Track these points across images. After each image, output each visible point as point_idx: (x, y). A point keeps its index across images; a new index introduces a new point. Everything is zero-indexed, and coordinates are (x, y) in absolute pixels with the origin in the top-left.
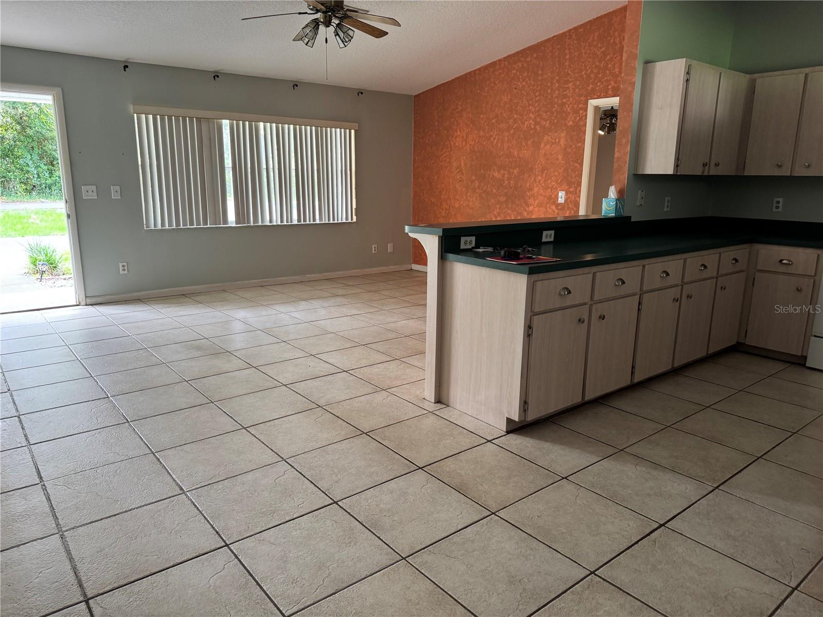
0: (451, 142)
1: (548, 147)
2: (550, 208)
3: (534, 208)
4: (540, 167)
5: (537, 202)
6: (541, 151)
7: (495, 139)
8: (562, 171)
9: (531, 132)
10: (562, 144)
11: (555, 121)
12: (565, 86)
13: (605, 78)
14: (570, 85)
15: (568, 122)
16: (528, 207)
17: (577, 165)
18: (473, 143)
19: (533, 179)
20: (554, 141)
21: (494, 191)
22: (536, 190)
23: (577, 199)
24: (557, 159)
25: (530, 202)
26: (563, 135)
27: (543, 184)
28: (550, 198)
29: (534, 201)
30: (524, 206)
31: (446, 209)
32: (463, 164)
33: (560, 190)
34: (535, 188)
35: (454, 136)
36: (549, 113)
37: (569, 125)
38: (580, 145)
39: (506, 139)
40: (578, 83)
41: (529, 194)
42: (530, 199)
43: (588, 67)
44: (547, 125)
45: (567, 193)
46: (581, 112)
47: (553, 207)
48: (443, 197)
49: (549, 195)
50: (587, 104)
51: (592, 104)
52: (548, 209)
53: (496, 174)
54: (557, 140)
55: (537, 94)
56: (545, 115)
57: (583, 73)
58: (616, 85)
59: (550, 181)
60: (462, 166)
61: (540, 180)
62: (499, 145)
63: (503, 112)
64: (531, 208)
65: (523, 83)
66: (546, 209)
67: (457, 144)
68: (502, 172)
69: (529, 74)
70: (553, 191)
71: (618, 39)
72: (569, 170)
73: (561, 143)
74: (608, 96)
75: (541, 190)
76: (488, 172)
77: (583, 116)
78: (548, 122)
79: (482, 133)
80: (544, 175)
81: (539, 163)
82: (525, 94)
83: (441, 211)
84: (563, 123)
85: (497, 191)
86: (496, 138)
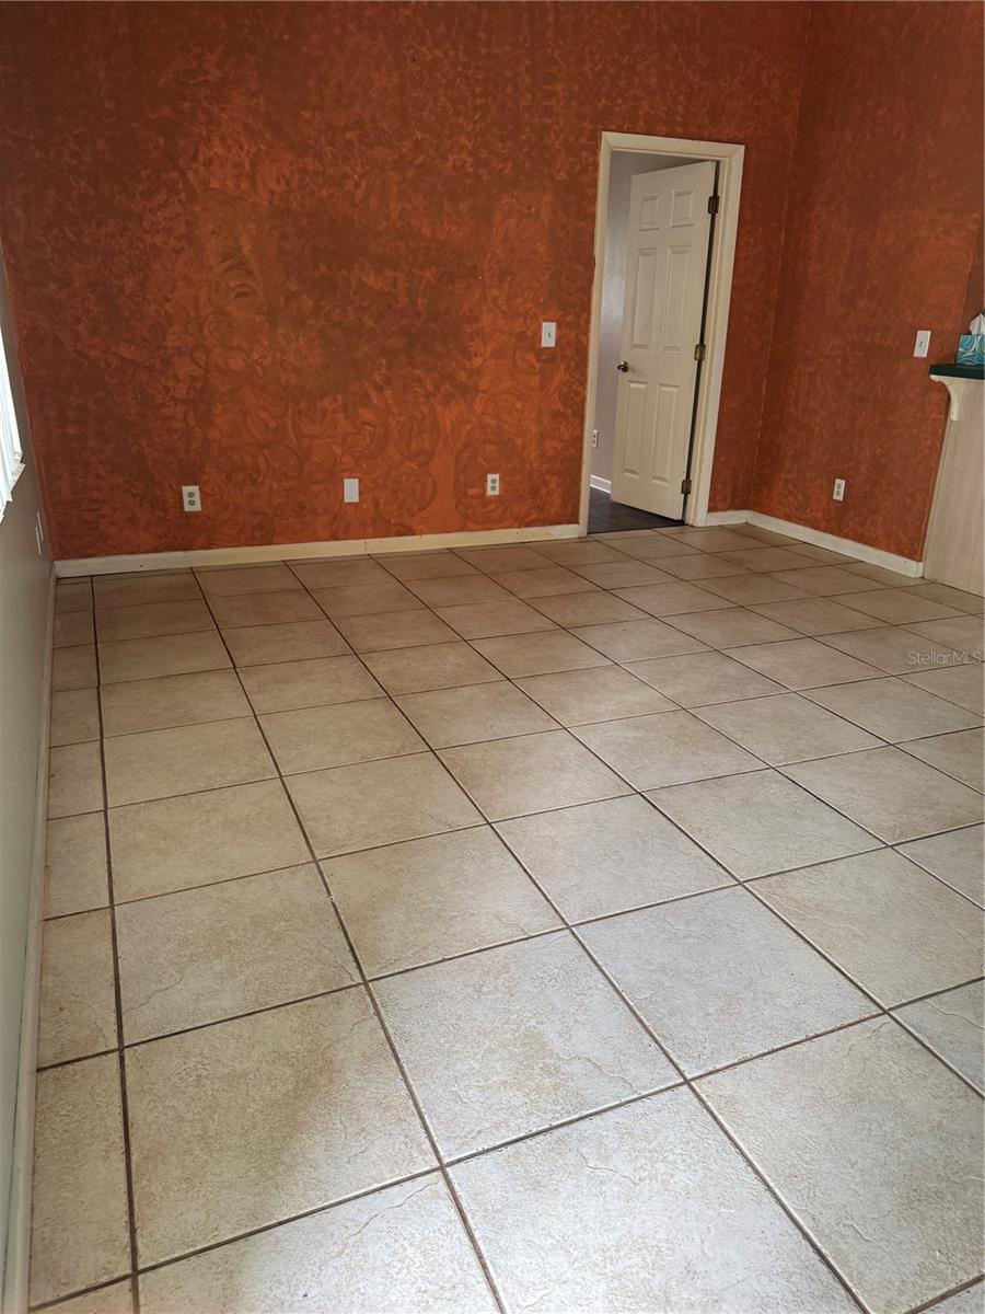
0: (190, 174)
1: (512, 221)
2: (523, 359)
3: (485, 360)
4: (496, 266)
5: (490, 348)
6: (494, 230)
7: (357, 185)
8: (547, 276)
9: (468, 181)
10: (546, 220)
11: (527, 165)
12: (547, 87)
13: (633, 92)
14: (559, 87)
15: (558, 171)
16: (470, 359)
17: (578, 267)
18: (283, 185)
19: (477, 296)
20: (527, 211)
21: (369, 323)
22: (486, 319)
23: (581, 337)
24: (535, 252)
25: (474, 349)
26: (547, 198)
27: (505, 308)
28: (522, 336)
29: (485, 345)
30: (459, 357)
31: (193, 378)
32: (247, 247)
33: (545, 320)
34: (485, 316)
35: (201, 158)
36: (510, 144)
37: (559, 178)
38: (582, 224)
39: (395, 188)
40: (576, 88)
41: (469, 330)
42: (472, 339)
43: (597, 58)
44: (506, 171)
45: (559, 328)
46: (584, 154)
47: (531, 357)
48: (170, 342)
49: (519, 330)
50: (596, 140)
51: (608, 143)
52: (519, 361)
53: (370, 279)
54: (533, 210)
55: (478, 90)
56: (500, 145)
57: (587, 68)
58: (652, 112)
59: (519, 300)
60: (246, 251)
61: (497, 298)
62: (373, 203)
63: (379, 115)
64: (478, 362)
65: (438, 53)
66: (514, 361)
67: (214, 184)
68: (390, 273)
69: (453, 33)
70: (528, 321)
71: (655, 15)
72: (563, 278)
73: (543, 216)
74: (637, 130)
75: (502, 321)
76: (344, 272)
77: (590, 164)
78: (510, 165)
79: (310, 163)
80: (506, 286)
81: (492, 258)
82: (444, 81)
83: (171, 383)
84: (546, 172)
85: (376, 323)
86: (363, 183)
